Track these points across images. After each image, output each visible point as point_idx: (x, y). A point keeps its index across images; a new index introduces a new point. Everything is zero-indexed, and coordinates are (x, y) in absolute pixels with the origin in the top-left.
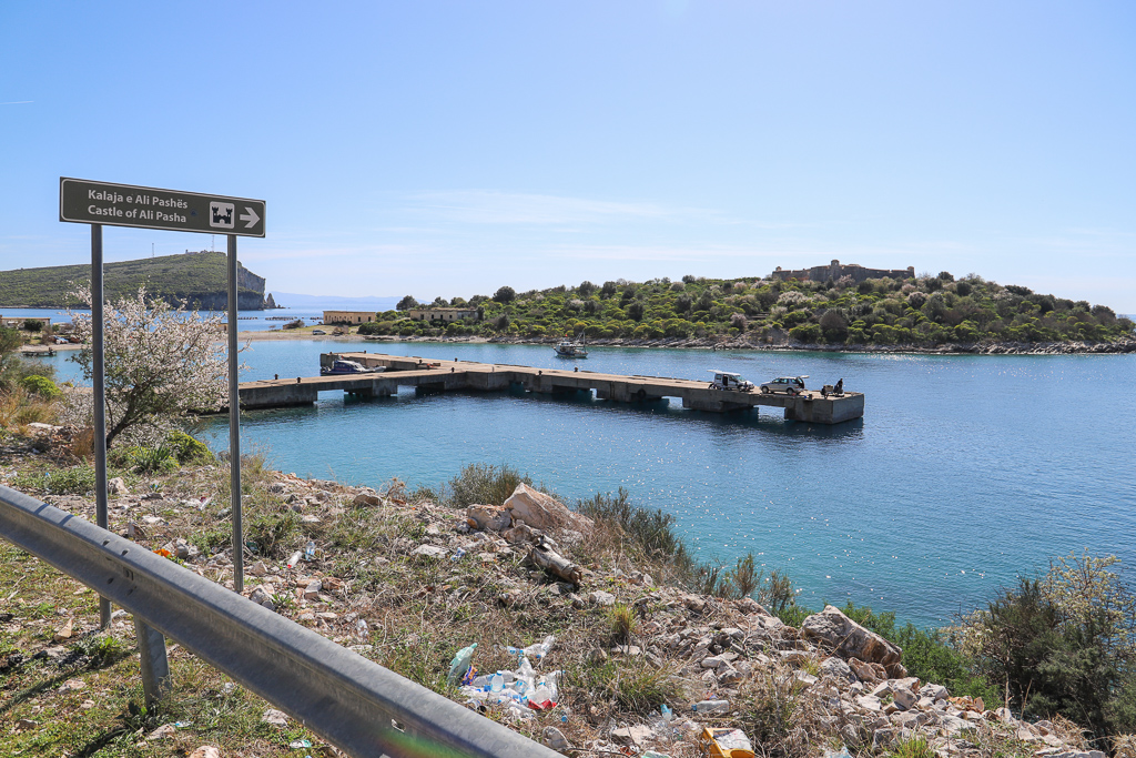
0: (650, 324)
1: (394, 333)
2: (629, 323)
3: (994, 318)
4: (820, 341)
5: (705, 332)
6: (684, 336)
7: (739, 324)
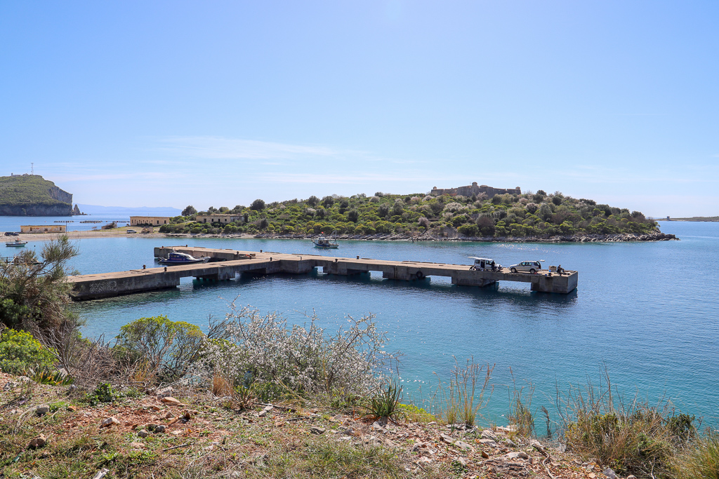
0: (365, 224)
1: (186, 232)
2: (350, 224)
3: (580, 219)
4: (478, 235)
5: (402, 229)
6: (389, 233)
7: (423, 224)
